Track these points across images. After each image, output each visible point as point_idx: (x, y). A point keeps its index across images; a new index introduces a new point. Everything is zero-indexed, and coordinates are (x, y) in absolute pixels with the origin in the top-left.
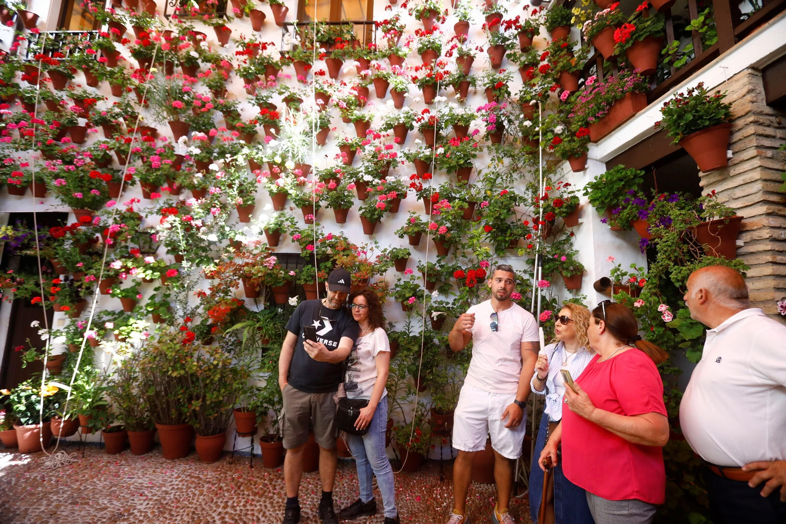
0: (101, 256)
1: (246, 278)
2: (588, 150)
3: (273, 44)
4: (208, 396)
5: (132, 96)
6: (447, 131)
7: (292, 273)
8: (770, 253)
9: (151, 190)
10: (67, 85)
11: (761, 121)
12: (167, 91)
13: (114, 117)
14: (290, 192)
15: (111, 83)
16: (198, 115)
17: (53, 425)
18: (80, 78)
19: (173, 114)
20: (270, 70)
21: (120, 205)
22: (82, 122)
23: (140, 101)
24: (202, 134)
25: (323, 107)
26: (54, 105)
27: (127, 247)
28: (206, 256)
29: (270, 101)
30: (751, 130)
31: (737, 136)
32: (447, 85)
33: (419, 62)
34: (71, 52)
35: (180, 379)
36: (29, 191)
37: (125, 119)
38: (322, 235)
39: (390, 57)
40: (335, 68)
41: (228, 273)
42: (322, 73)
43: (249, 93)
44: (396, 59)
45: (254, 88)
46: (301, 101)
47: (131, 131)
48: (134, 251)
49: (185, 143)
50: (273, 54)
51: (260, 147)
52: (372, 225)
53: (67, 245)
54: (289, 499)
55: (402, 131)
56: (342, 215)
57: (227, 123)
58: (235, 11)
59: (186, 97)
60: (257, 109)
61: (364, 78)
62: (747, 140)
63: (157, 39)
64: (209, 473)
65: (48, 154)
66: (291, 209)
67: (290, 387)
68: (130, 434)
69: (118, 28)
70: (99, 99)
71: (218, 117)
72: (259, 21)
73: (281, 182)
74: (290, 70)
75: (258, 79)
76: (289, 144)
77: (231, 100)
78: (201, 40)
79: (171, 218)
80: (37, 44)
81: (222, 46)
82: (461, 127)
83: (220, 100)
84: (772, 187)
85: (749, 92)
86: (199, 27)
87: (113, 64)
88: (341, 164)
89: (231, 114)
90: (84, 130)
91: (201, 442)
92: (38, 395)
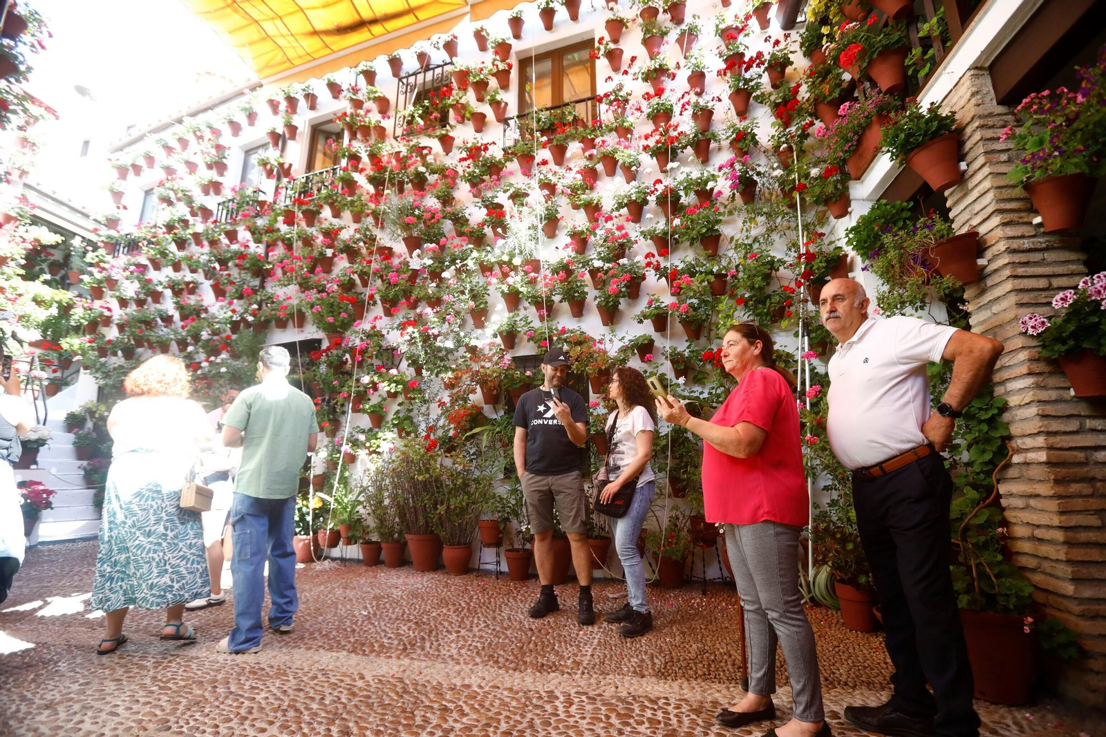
0: (350, 374)
1: (483, 382)
2: (849, 189)
3: (494, 143)
4: (452, 501)
5: (370, 220)
6: (687, 199)
7: (528, 373)
8: (1009, 266)
9: (391, 306)
10: (316, 221)
11: (991, 123)
12: (400, 209)
13: (355, 243)
14: (521, 290)
15: (352, 212)
16: (428, 227)
17: (320, 536)
18: (326, 212)
19: (406, 230)
20: (494, 170)
21: (366, 325)
22: (329, 252)
23: (377, 224)
24: (434, 245)
25: (548, 198)
26: (308, 241)
27: (372, 365)
28: (444, 366)
29: (496, 201)
30: (977, 136)
31: (968, 145)
32: (685, 147)
33: (649, 127)
34: (319, 190)
35: (425, 483)
36: (290, 323)
37: (365, 243)
38: (557, 330)
39: (616, 130)
40: (560, 154)
41: (466, 379)
42: (545, 163)
43: (475, 196)
44: (624, 132)
45: (480, 191)
46: (527, 195)
47: (371, 253)
48: (379, 368)
49: (419, 256)
50: (496, 153)
51: (489, 248)
52: (611, 315)
53: (323, 368)
55: (636, 208)
56: (578, 308)
57: (456, 230)
58: (456, 119)
59: (417, 212)
60: (485, 211)
61: (591, 157)
62: (975, 148)
63: (389, 162)
64: (457, 581)
65: (304, 286)
66: (525, 309)
68: (383, 545)
69: (355, 158)
70: (342, 228)
71: (448, 226)
72: (480, 122)
73: (510, 280)
74: (514, 166)
75: (483, 181)
76: (516, 241)
77: (458, 207)
78: (427, 154)
79: (410, 329)
80: (292, 189)
81: (447, 154)
83: (448, 209)
84: (1006, 193)
85: (973, 95)
86: (424, 141)
87: (352, 194)
88: (573, 254)
89: (459, 220)
90: (331, 259)
91: (448, 553)
92: (307, 507)
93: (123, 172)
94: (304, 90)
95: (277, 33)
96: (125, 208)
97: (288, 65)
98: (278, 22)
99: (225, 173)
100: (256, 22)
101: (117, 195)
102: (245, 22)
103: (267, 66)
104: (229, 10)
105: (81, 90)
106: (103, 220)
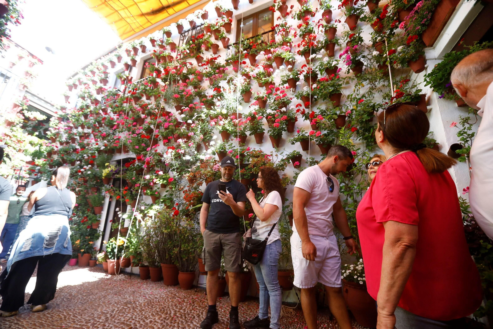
2: (424, 53)
3: (220, 56)
4: (183, 246)
6: (322, 76)
9: (167, 142)
10: (139, 102)
13: (154, 110)
14: (228, 129)
15: (154, 97)
18: (144, 98)
19: (177, 103)
22: (143, 116)
23: (165, 101)
24: (187, 108)
26: (134, 112)
32: (320, 49)
33: (300, 41)
35: (168, 235)
36: (122, 150)
40: (253, 59)
42: (244, 63)
48: (157, 172)
49: (180, 113)
50: (221, 61)
52: (278, 142)
54: (210, 306)
55: (293, 83)
56: (260, 139)
57: (200, 100)
58: (205, 49)
61: (269, 59)
63: (171, 70)
66: (232, 140)
67: (207, 231)
68: (150, 269)
69: (159, 72)
70: (150, 104)
71: (196, 99)
72: (216, 48)
73: (221, 123)
77: (202, 90)
79: (170, 150)
81: (199, 65)
82: (332, 71)
86: (188, 60)
87: (156, 88)
88: (257, 109)
89: (202, 96)
90: (144, 119)
91: (182, 276)
92: (116, 244)
93: (70, 88)
94: (140, 44)
95: (126, 16)
96: (69, 103)
97: (133, 32)
98: (126, 10)
99: (107, 84)
100: (117, 11)
101: (67, 97)
102: (112, 11)
103: (124, 33)
104: (103, 6)
105: (48, 49)
106: (59, 108)
